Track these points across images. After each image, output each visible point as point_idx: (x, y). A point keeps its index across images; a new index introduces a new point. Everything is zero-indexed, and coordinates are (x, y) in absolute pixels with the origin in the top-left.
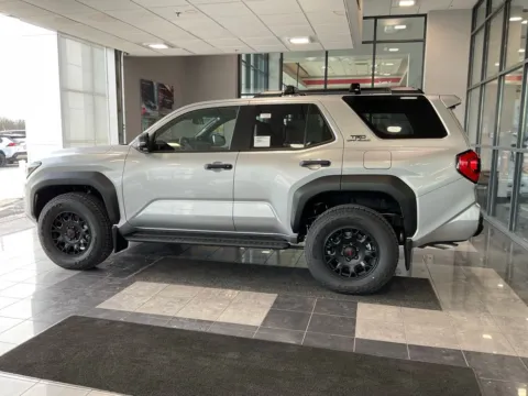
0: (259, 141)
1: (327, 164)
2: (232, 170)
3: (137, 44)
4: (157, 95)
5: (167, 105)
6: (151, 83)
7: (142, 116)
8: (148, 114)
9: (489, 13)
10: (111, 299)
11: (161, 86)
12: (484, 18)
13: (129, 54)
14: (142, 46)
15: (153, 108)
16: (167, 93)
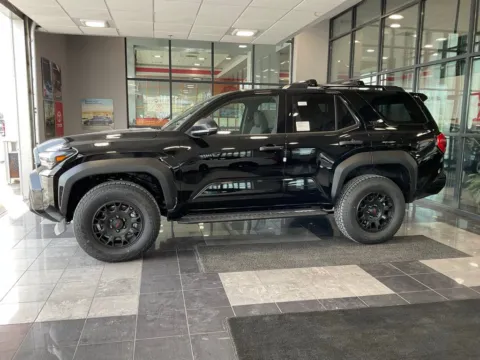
3: (72, 19)
4: (52, 76)
5: (58, 87)
6: (48, 62)
7: (44, 98)
8: (47, 96)
9: (354, 25)
10: (229, 295)
11: (54, 66)
12: (348, 28)
13: (40, 29)
14: (76, 21)
15: (50, 89)
16: (58, 74)
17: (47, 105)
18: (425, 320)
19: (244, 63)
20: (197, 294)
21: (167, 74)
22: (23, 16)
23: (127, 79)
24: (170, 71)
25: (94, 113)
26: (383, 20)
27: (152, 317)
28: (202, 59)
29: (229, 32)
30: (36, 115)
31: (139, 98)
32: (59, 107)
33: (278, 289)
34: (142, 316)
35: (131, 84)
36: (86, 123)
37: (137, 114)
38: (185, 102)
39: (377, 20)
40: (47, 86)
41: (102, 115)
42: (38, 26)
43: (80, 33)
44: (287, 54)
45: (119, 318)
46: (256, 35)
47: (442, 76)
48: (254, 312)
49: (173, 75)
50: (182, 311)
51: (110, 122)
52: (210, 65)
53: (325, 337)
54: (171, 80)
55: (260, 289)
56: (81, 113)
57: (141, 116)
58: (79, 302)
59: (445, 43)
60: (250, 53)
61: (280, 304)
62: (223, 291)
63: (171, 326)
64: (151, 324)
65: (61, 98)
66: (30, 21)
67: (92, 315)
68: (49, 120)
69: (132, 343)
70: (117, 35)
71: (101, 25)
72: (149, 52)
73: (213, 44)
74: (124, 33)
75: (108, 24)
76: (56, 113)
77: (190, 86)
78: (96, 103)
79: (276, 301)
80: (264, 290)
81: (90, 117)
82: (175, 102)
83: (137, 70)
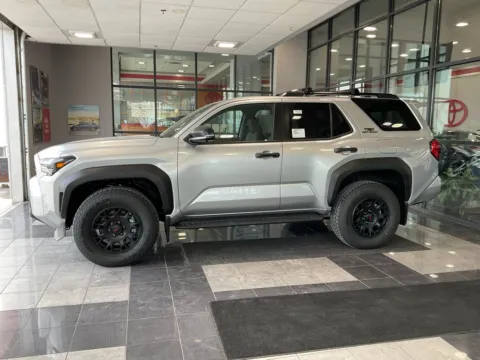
0: (296, 133)
1: (354, 150)
2: (280, 158)
3: (62, 31)
4: (41, 84)
5: (45, 94)
6: (36, 70)
7: (33, 105)
8: (35, 103)
9: (330, 36)
10: (211, 283)
11: (42, 74)
12: (325, 39)
13: (29, 39)
14: (65, 33)
15: (38, 96)
16: (45, 81)
17: (35, 111)
18: (381, 301)
19: (227, 71)
20: (182, 283)
21: (152, 80)
22: (13, 27)
23: (113, 86)
24: (155, 77)
25: (80, 119)
26: (356, 33)
27: (142, 302)
28: (186, 66)
29: (212, 43)
30: (26, 121)
31: (123, 104)
32: (46, 113)
33: (255, 278)
34: (133, 302)
35: (116, 90)
36: (72, 129)
37: (122, 120)
38: (169, 108)
39: (351, 32)
40: (35, 94)
41: (89, 121)
42: (27, 36)
43: (69, 43)
44: (268, 62)
45: (114, 303)
46: (237, 46)
47: (416, 84)
48: (232, 297)
49: (158, 81)
50: (169, 297)
51: (96, 128)
52: (194, 72)
53: (293, 315)
54: (155, 88)
55: (239, 278)
56: (67, 119)
57: (125, 121)
58: (75, 291)
59: (419, 53)
60: (232, 61)
61: (256, 290)
62: (205, 280)
63: (159, 309)
64: (140, 308)
65: (48, 105)
66: (20, 31)
67: (87, 301)
68: (37, 126)
69: (125, 323)
70: (104, 44)
71: (89, 36)
72: (133, 59)
73: (196, 54)
74: (110, 43)
75: (96, 35)
76: (43, 119)
77: (175, 92)
78: (82, 109)
79: (253, 287)
80: (242, 279)
81: (76, 123)
82: (159, 107)
83: (122, 76)
